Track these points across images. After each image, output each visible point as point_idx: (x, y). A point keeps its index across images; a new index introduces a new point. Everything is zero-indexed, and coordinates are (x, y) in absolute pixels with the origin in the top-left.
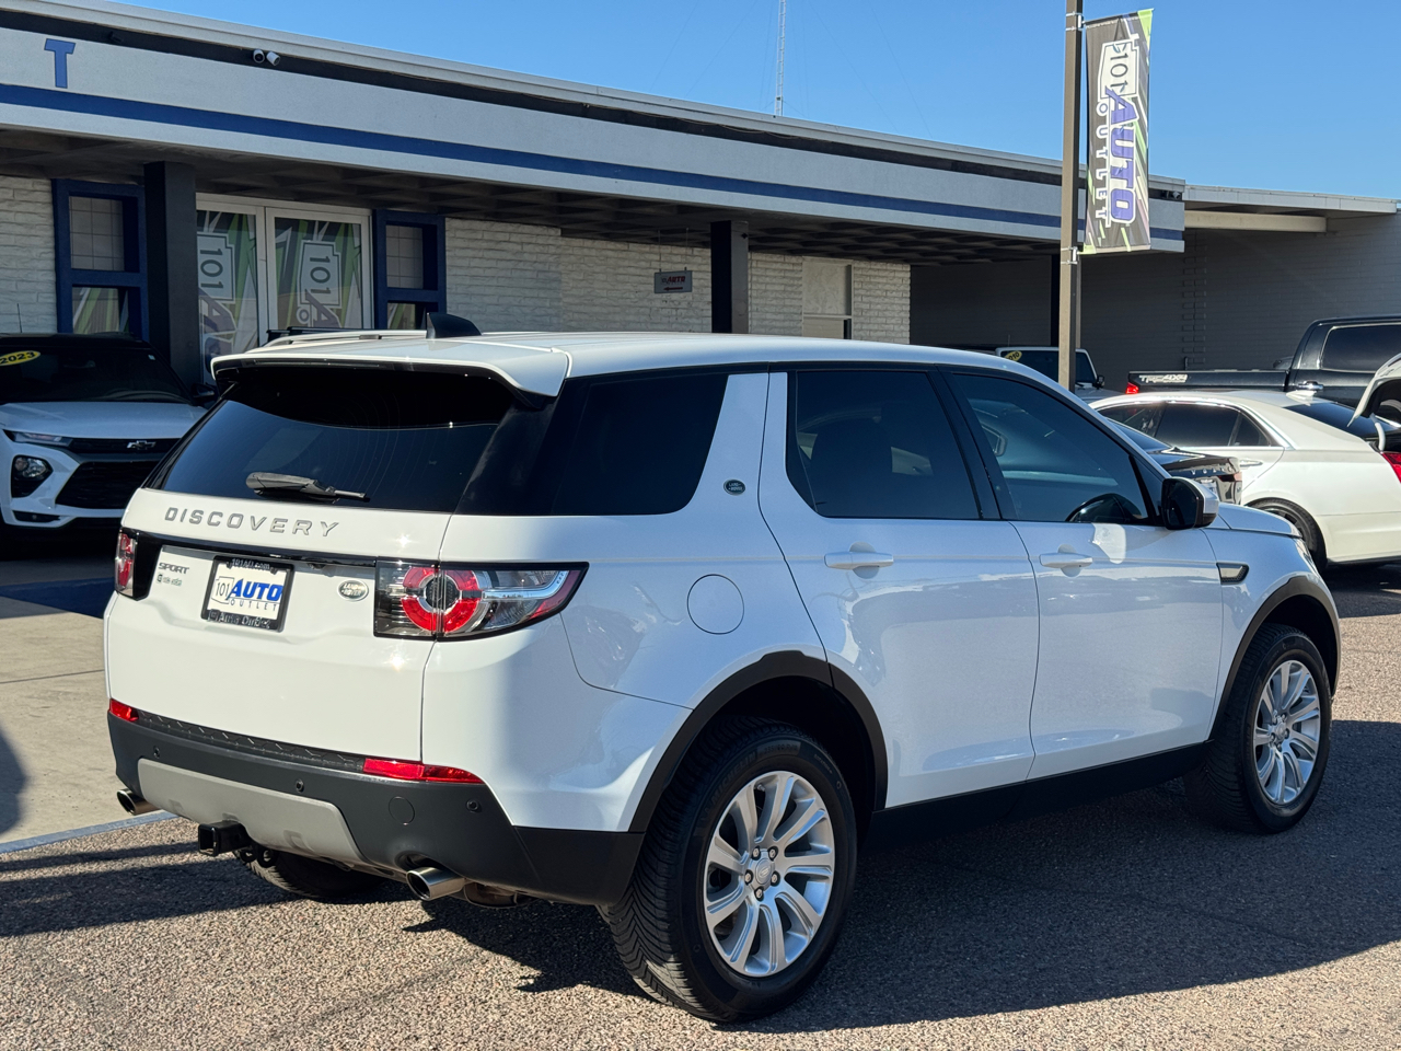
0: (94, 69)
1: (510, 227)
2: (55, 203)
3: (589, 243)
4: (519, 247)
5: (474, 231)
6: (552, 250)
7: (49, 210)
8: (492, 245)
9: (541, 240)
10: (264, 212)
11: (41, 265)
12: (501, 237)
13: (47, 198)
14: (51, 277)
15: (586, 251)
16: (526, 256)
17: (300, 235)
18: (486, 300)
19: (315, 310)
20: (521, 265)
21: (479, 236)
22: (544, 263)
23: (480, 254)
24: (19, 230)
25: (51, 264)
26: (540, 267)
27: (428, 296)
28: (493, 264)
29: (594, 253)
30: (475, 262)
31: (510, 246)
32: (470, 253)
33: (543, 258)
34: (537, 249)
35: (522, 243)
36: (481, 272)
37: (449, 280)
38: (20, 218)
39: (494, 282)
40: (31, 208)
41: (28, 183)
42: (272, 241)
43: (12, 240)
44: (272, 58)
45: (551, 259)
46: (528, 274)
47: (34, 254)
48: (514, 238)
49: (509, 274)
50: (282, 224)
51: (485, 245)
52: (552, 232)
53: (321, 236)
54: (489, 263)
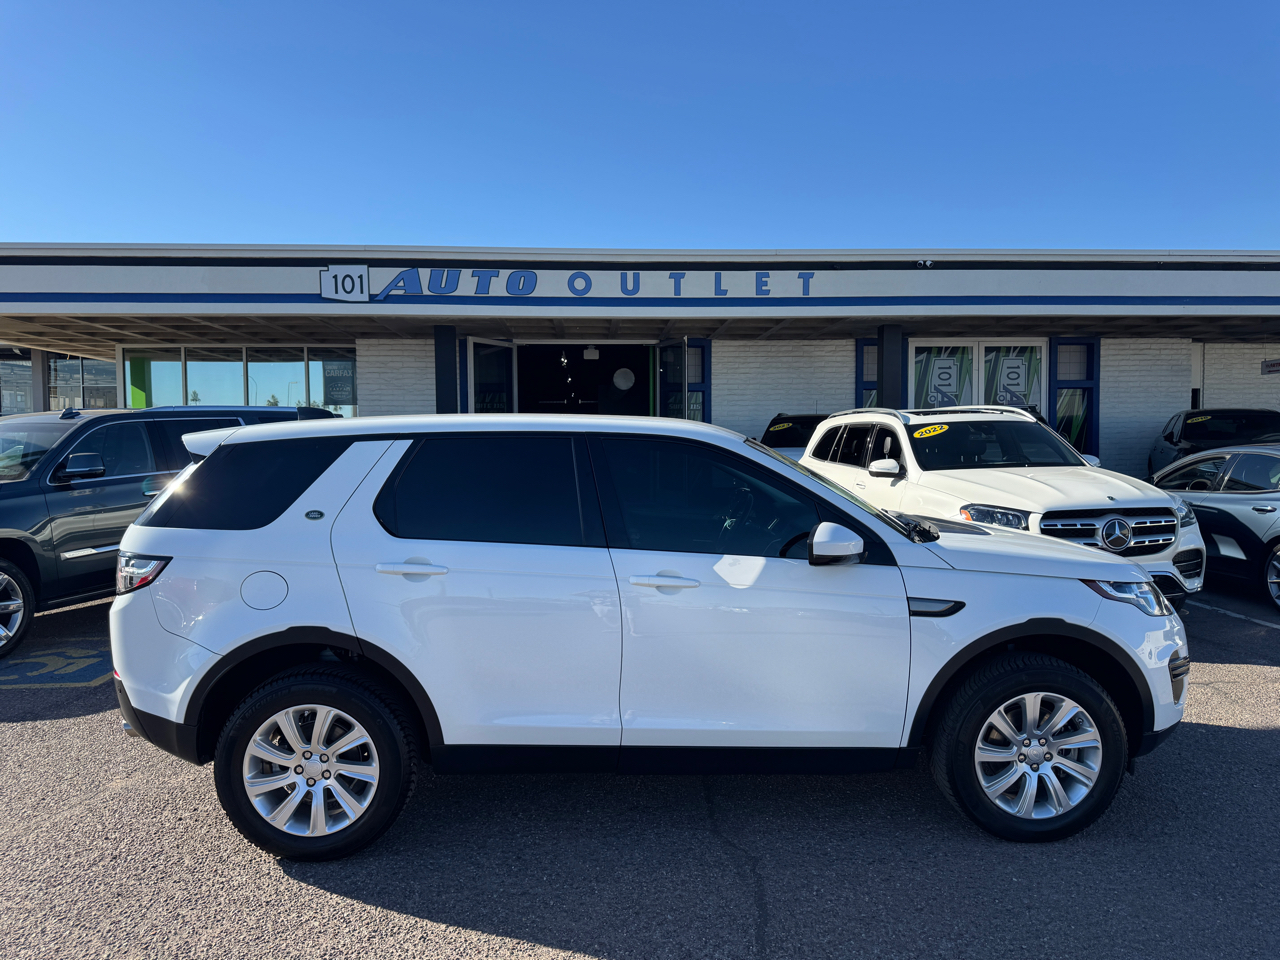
0: (824, 284)
1: (1151, 340)
2: (856, 351)
3: (1229, 345)
4: (1158, 352)
5: (1123, 344)
6: (1184, 352)
7: (854, 354)
8: (1137, 352)
9: (1175, 347)
10: (978, 346)
11: (848, 381)
12: (1143, 346)
13: (853, 348)
14: (854, 386)
15: (1226, 351)
16: (1163, 357)
17: (1001, 354)
18: (1131, 384)
19: (1009, 396)
20: (1159, 362)
21: (1127, 347)
22: (1178, 360)
23: (1128, 357)
24: (839, 364)
25: (854, 380)
26: (1174, 363)
27: (1088, 384)
28: (1138, 363)
29: (1233, 351)
30: (1122, 363)
31: (1151, 352)
32: (1119, 357)
33: (1176, 357)
34: (1172, 352)
35: (1160, 349)
36: (1127, 368)
37: (1102, 375)
38: (839, 359)
39: (1137, 374)
40: (844, 353)
41: (844, 342)
42: (983, 359)
43: (834, 370)
44: (928, 264)
45: (1184, 357)
46: (1164, 367)
47: (845, 375)
48: (1153, 347)
49: (1149, 368)
50: (988, 350)
51: (1131, 352)
52: (1185, 341)
53: (1015, 354)
54: (1134, 363)
